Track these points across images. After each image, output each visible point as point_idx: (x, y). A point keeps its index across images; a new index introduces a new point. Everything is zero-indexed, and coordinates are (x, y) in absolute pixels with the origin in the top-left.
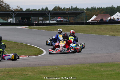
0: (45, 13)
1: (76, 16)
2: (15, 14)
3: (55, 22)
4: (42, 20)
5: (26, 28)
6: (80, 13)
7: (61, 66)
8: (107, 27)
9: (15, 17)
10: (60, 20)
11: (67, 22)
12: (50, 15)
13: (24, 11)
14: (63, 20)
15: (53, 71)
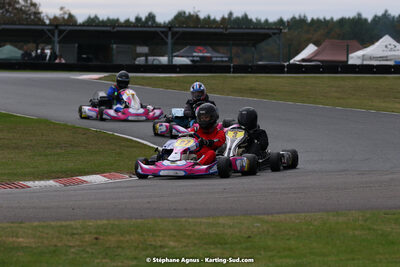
0: (155, 33)
1: (254, 45)
2: (61, 32)
3: (185, 61)
4: (146, 55)
5: (100, 79)
6: (266, 37)
7: (270, 217)
8: (360, 82)
9: (59, 42)
10: (201, 54)
11: (222, 61)
12: (172, 38)
13: (80, 25)
14: (211, 57)
15: (249, 237)
